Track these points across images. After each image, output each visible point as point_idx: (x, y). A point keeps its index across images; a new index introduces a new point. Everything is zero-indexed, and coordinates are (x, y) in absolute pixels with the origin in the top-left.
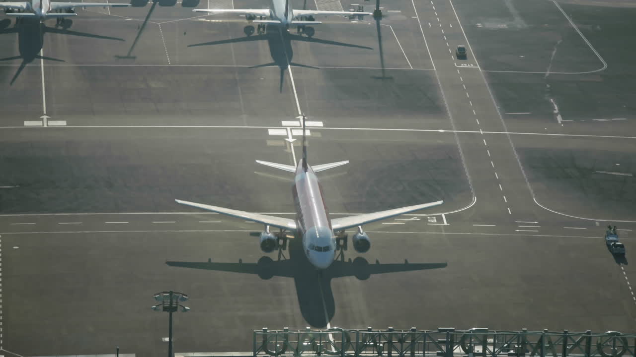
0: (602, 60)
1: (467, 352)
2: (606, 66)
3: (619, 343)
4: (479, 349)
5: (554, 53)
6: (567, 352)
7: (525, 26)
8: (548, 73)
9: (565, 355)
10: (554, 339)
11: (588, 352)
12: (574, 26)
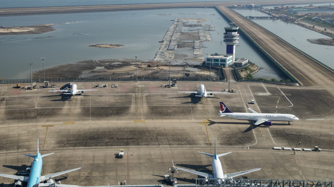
0: (292, 104)
1: (255, 185)
2: (293, 105)
3: (298, 183)
4: (259, 184)
5: (278, 101)
6: (284, 185)
7: (270, 94)
8: (277, 107)
9: (283, 186)
10: (280, 182)
11: (290, 186)
12: (284, 94)
